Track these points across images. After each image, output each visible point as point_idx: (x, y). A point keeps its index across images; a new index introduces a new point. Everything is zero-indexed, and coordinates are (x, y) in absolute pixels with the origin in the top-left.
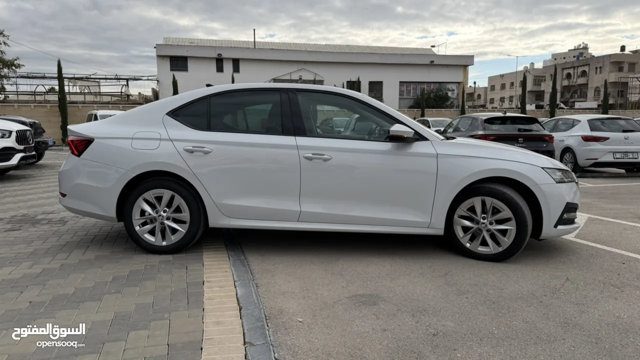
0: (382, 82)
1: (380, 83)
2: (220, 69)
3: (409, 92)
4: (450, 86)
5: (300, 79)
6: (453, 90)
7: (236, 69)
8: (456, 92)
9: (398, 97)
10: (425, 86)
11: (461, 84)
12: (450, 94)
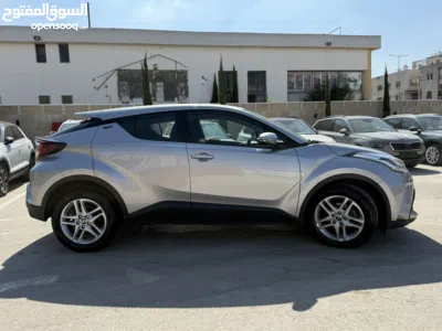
0: (264, 73)
1: (263, 73)
2: (41, 58)
3: (300, 84)
4: (351, 75)
5: (155, 69)
6: (356, 81)
7: (65, 57)
8: (360, 82)
9: (285, 90)
10: (320, 76)
11: (365, 73)
12: (351, 86)
